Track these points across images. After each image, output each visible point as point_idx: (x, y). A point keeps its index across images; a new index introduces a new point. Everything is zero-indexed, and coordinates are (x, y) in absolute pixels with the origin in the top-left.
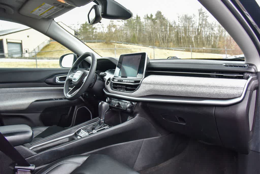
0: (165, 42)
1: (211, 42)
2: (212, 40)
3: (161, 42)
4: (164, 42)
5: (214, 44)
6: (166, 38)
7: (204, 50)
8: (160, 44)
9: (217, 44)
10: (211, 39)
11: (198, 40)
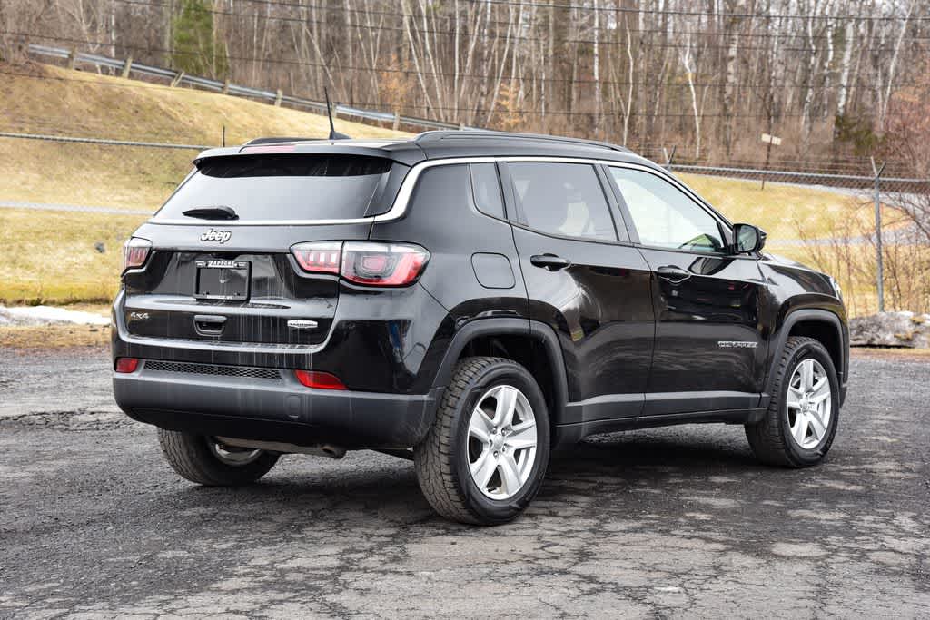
0: (461, 77)
1: (828, 89)
2: (837, 77)
3: (428, 76)
4: (448, 73)
5: (856, 104)
6: (464, 45)
7: (776, 155)
8: (418, 87)
9: (883, 108)
10: (836, 62)
11: (725, 72)
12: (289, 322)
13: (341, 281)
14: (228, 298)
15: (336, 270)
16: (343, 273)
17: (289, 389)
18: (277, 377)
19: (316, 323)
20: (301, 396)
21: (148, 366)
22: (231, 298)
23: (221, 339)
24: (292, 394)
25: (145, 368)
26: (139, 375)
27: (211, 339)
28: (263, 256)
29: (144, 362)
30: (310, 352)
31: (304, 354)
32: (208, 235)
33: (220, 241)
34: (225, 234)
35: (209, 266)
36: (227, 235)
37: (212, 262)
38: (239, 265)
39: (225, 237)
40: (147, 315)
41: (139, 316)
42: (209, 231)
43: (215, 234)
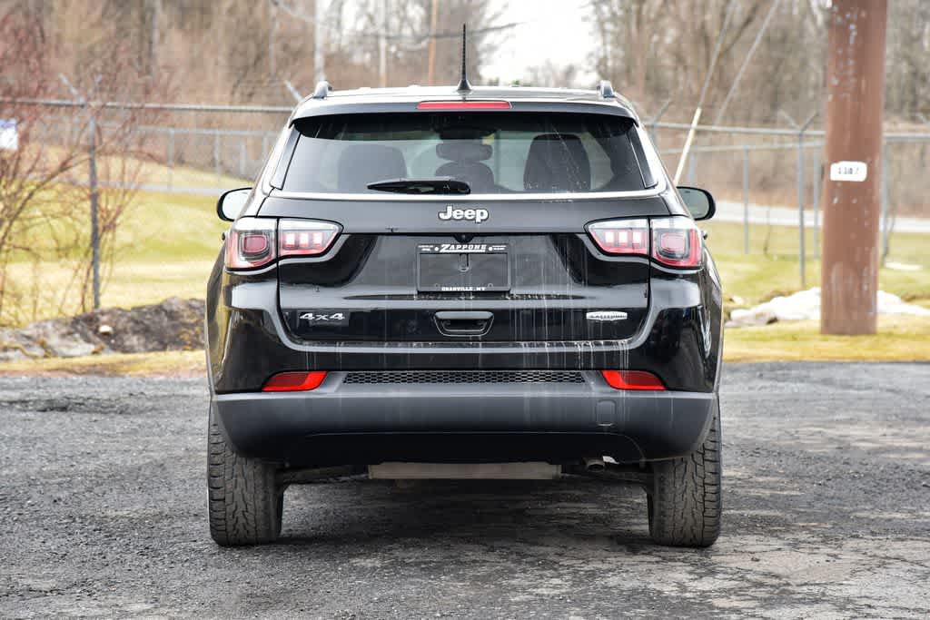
12: (589, 315)
13: (653, 264)
14: (478, 289)
15: (645, 251)
16: (654, 255)
17: (593, 393)
18: (580, 380)
19: (625, 314)
20: (614, 401)
21: (349, 380)
22: (483, 289)
23: (484, 339)
24: (601, 400)
25: (345, 382)
26: (335, 391)
27: (467, 340)
28: (529, 237)
29: (343, 375)
30: (627, 348)
31: (619, 352)
32: (451, 213)
33: (474, 219)
34: (479, 212)
35: (443, 251)
36: (482, 213)
37: (447, 246)
38: (490, 249)
39: (480, 215)
40: (340, 316)
41: (324, 317)
42: (450, 208)
43: (462, 212)
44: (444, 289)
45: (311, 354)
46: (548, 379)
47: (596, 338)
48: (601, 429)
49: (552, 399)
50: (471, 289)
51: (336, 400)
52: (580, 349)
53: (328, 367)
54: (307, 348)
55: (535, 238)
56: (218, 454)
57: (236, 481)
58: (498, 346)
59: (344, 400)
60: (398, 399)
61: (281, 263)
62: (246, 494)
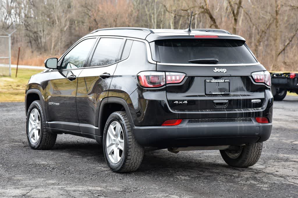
12: (252, 101)
13: (266, 86)
14: (222, 93)
15: (264, 81)
17: (254, 124)
18: (250, 120)
19: (260, 100)
20: (259, 126)
21: (189, 122)
22: (224, 93)
23: (226, 109)
24: (257, 126)
25: (188, 122)
26: (185, 125)
27: (221, 109)
28: (235, 77)
29: (187, 120)
30: (262, 110)
31: (260, 112)
32: (216, 70)
33: (223, 72)
34: (224, 69)
35: (213, 81)
36: (225, 70)
37: (214, 80)
38: (226, 81)
39: (224, 70)
40: (186, 102)
41: (181, 102)
42: (216, 68)
43: (219, 70)
44: (213, 93)
45: (178, 114)
46: (243, 120)
47: (254, 107)
48: (256, 135)
49: (245, 126)
50: (220, 93)
51: (186, 128)
52: (251, 111)
53: (183, 118)
54: (176, 112)
55: (237, 77)
56: (130, 145)
57: (135, 153)
58: (231, 111)
59: (189, 128)
60: (204, 128)
61: (167, 85)
62: (137, 157)
